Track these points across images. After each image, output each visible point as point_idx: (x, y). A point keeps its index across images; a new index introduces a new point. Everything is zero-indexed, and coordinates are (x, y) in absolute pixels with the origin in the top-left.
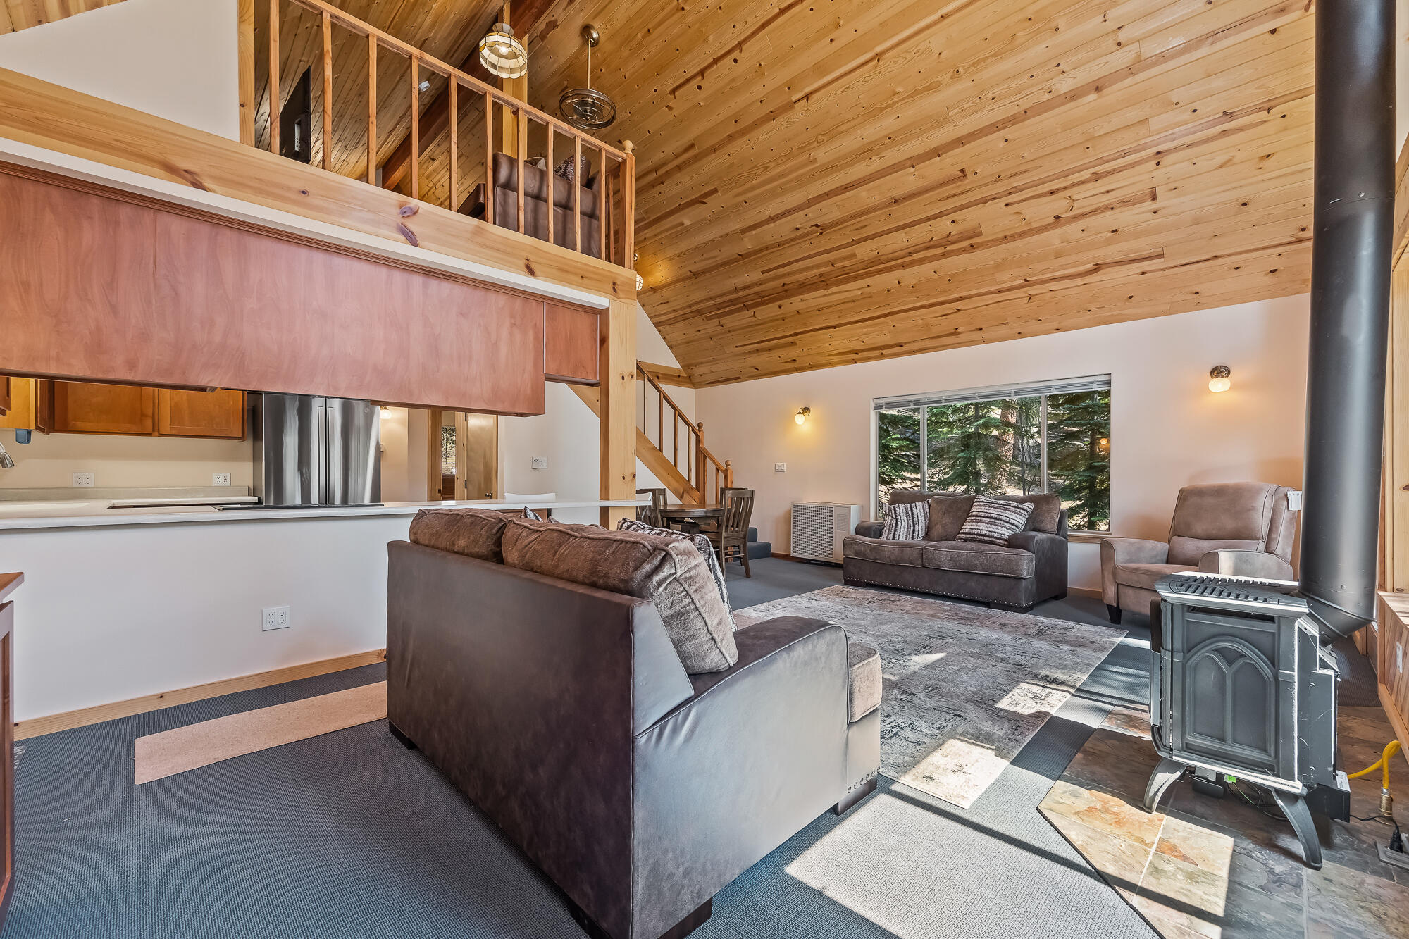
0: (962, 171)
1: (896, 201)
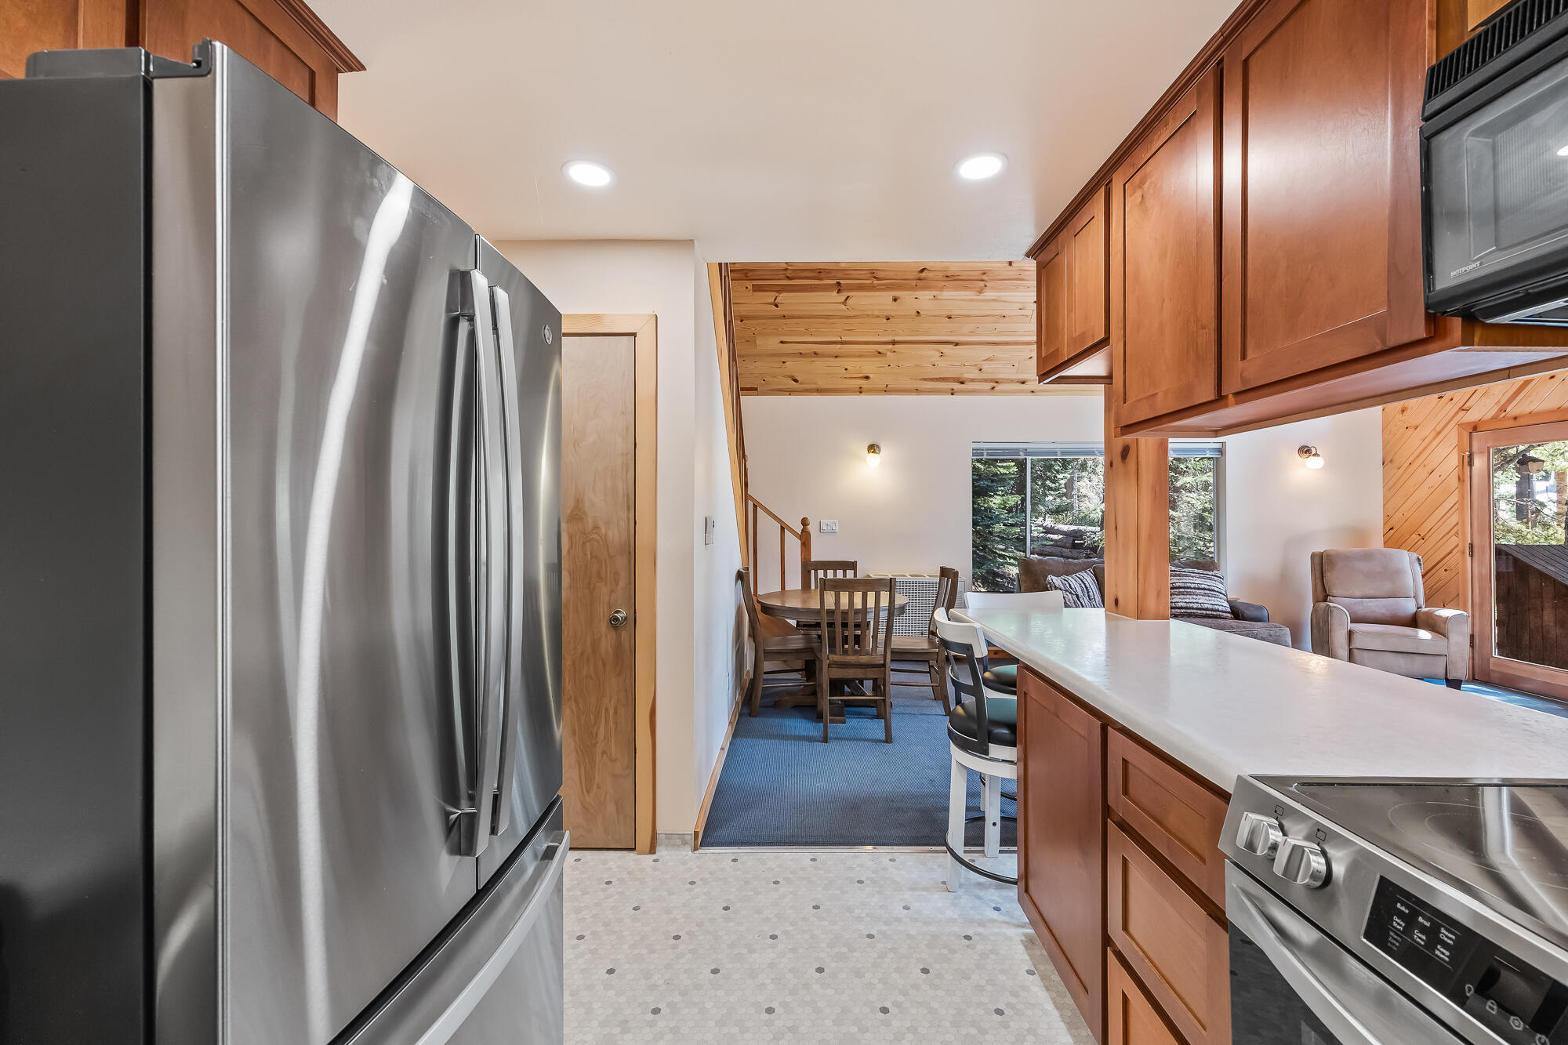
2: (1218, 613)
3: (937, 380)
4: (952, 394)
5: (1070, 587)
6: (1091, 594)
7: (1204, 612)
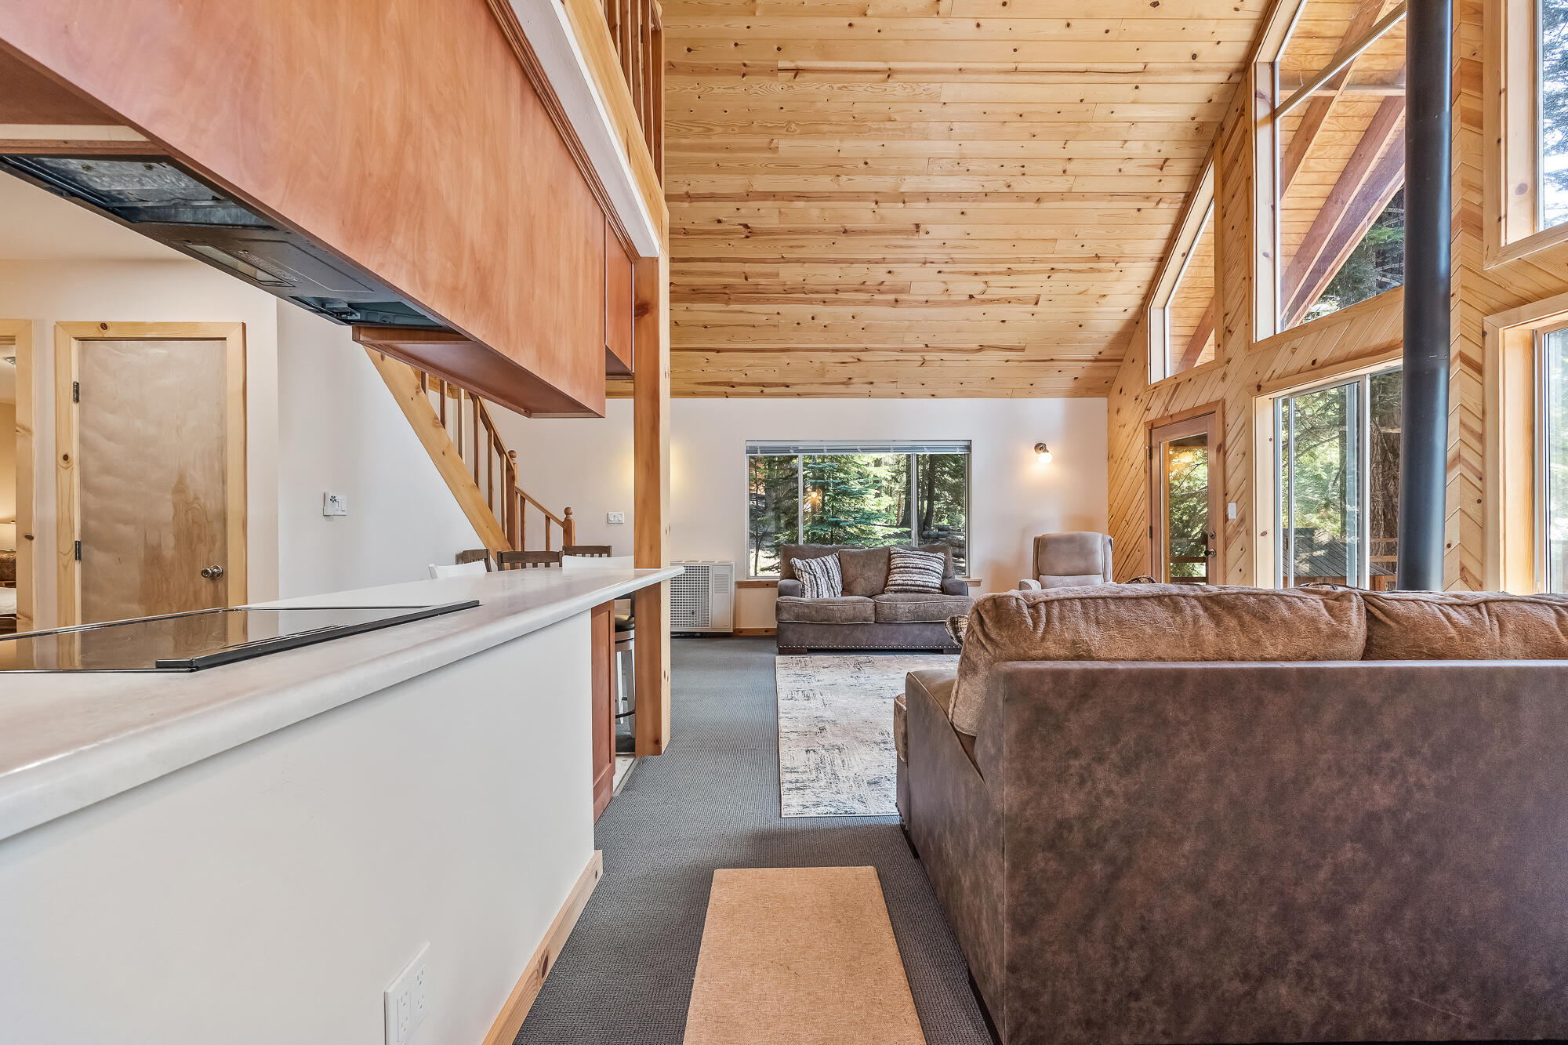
0: (917, 226)
1: (845, 232)
2: (927, 589)
3: (710, 384)
4: (727, 397)
5: (811, 569)
6: (831, 574)
7: (917, 588)
